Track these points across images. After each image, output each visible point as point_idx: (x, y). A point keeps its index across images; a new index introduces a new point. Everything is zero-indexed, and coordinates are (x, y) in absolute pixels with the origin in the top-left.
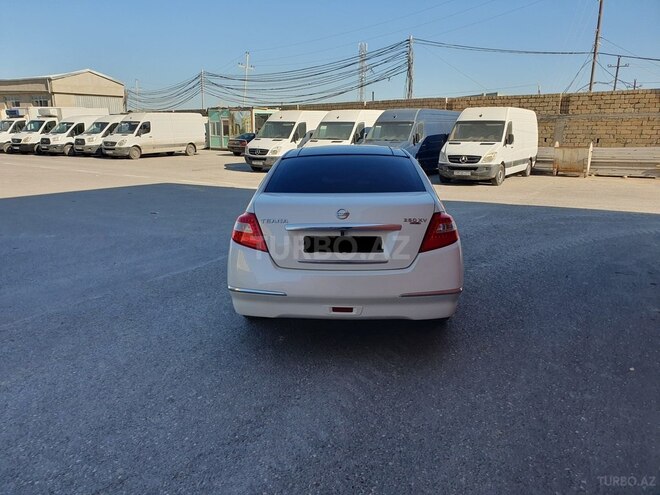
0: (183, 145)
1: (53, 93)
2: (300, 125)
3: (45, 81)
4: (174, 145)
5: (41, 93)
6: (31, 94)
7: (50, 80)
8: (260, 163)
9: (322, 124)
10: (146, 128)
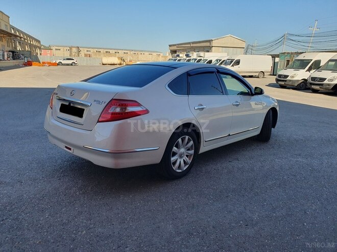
0: (257, 72)
1: (212, 47)
2: (316, 61)
3: (210, 41)
4: (252, 72)
5: (208, 46)
6: (204, 47)
7: (212, 40)
8: (283, 83)
9: (331, 60)
10: (238, 62)
